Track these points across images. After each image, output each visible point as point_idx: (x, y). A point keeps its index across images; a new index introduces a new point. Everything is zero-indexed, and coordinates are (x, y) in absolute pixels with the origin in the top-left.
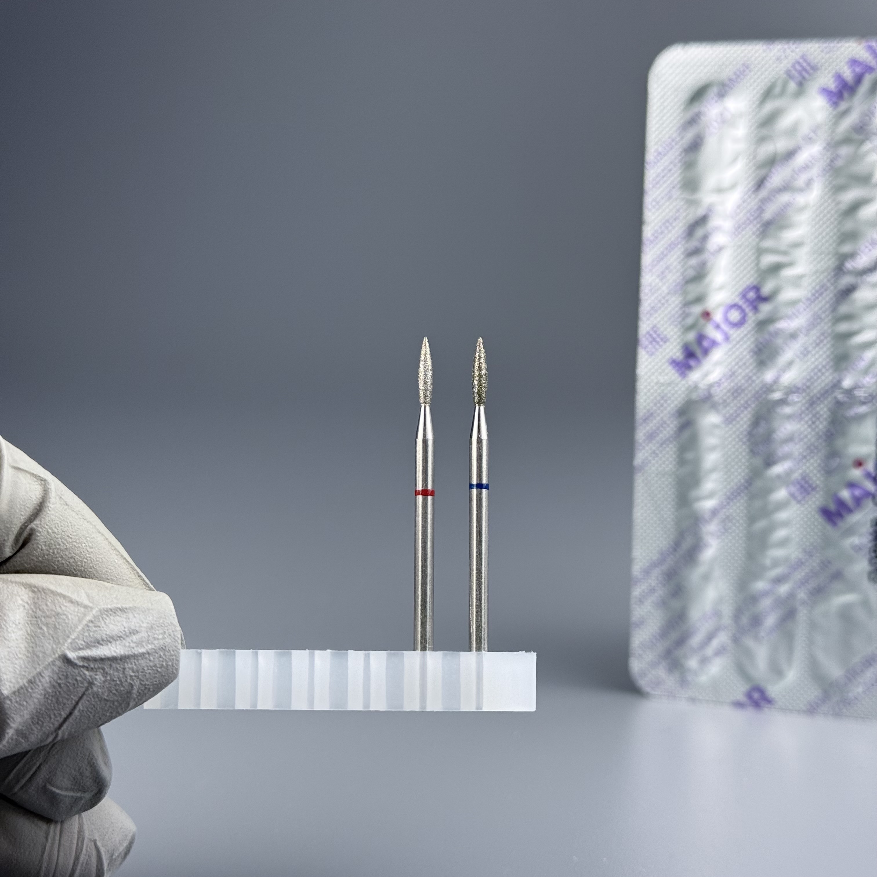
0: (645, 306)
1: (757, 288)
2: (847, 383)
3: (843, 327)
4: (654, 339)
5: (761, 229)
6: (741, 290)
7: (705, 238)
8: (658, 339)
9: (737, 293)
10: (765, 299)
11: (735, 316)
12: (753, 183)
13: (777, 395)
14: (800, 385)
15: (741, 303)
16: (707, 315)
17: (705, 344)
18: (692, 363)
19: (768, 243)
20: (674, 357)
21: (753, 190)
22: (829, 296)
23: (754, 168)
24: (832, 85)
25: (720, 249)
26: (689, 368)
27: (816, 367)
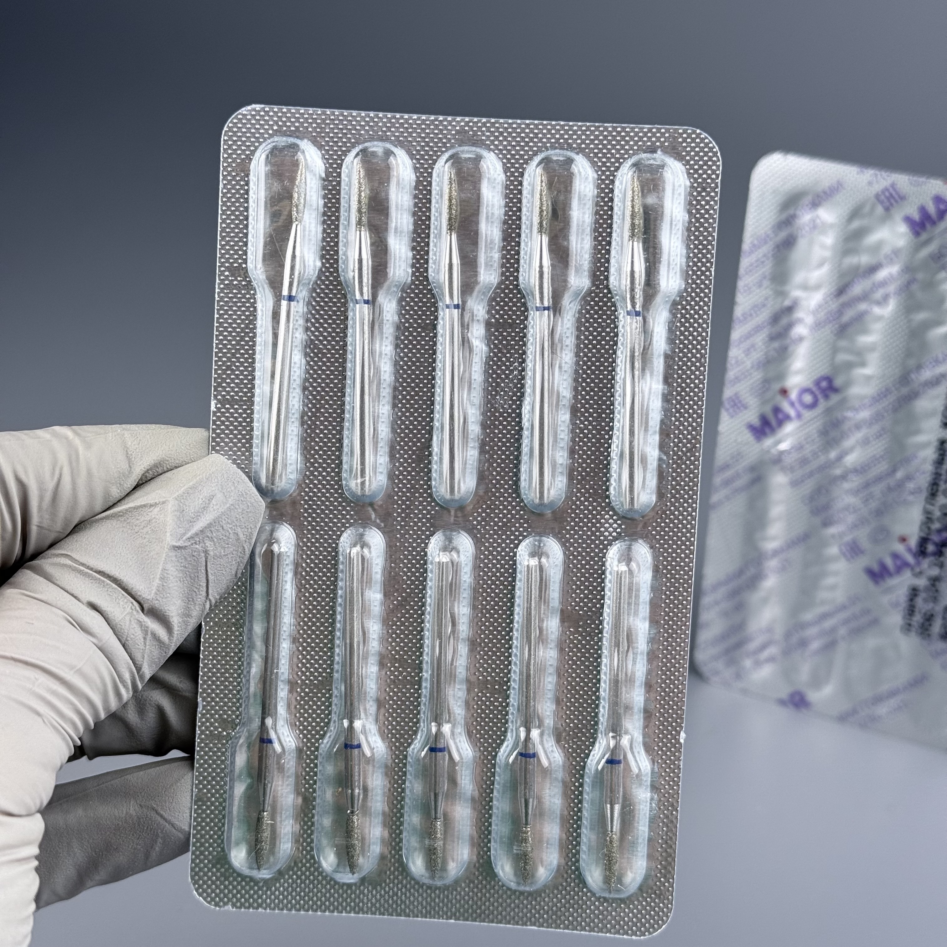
17: (780, 416)
24: (916, 216)
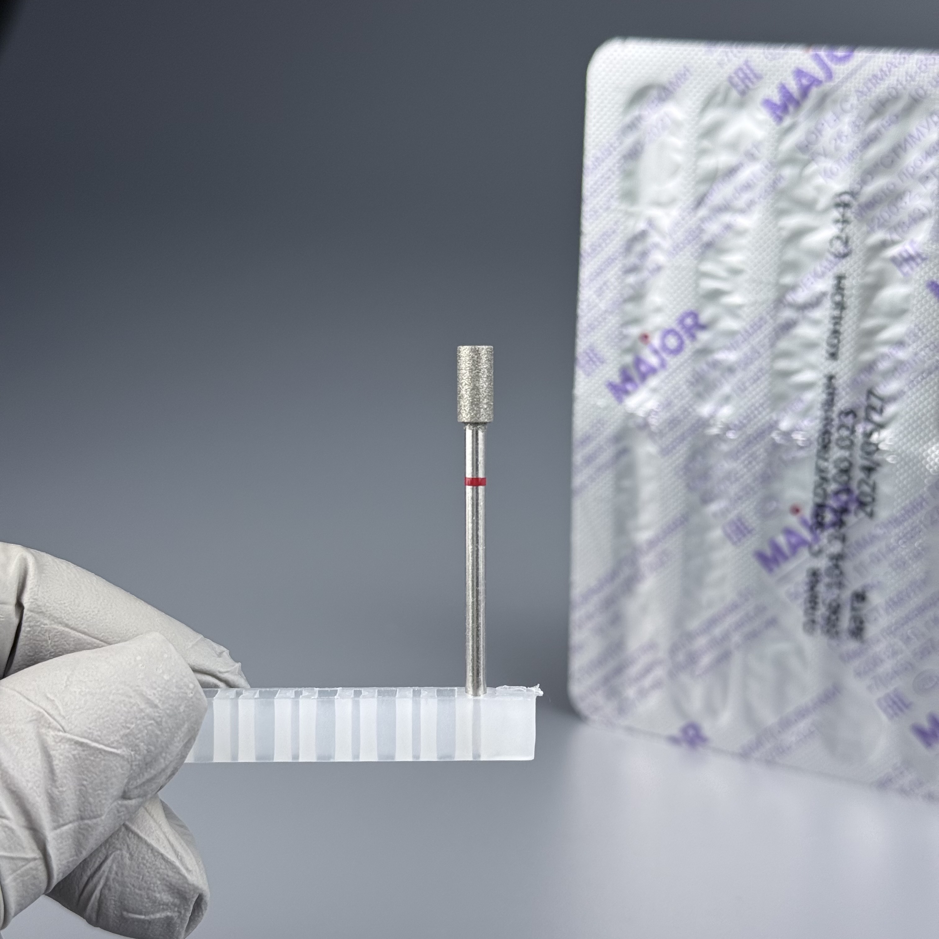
0: (583, 323)
1: (694, 315)
2: (785, 425)
3: (783, 364)
4: (591, 359)
5: (700, 250)
6: (678, 314)
7: (644, 254)
8: (595, 359)
9: (674, 318)
10: (703, 327)
11: (672, 342)
12: (692, 199)
13: (714, 431)
14: (737, 422)
15: (678, 329)
16: (645, 338)
18: (629, 387)
19: (708, 267)
20: (611, 380)
21: (692, 207)
22: (768, 329)
23: (693, 183)
25: (659, 269)
26: (627, 393)
27: (753, 405)
